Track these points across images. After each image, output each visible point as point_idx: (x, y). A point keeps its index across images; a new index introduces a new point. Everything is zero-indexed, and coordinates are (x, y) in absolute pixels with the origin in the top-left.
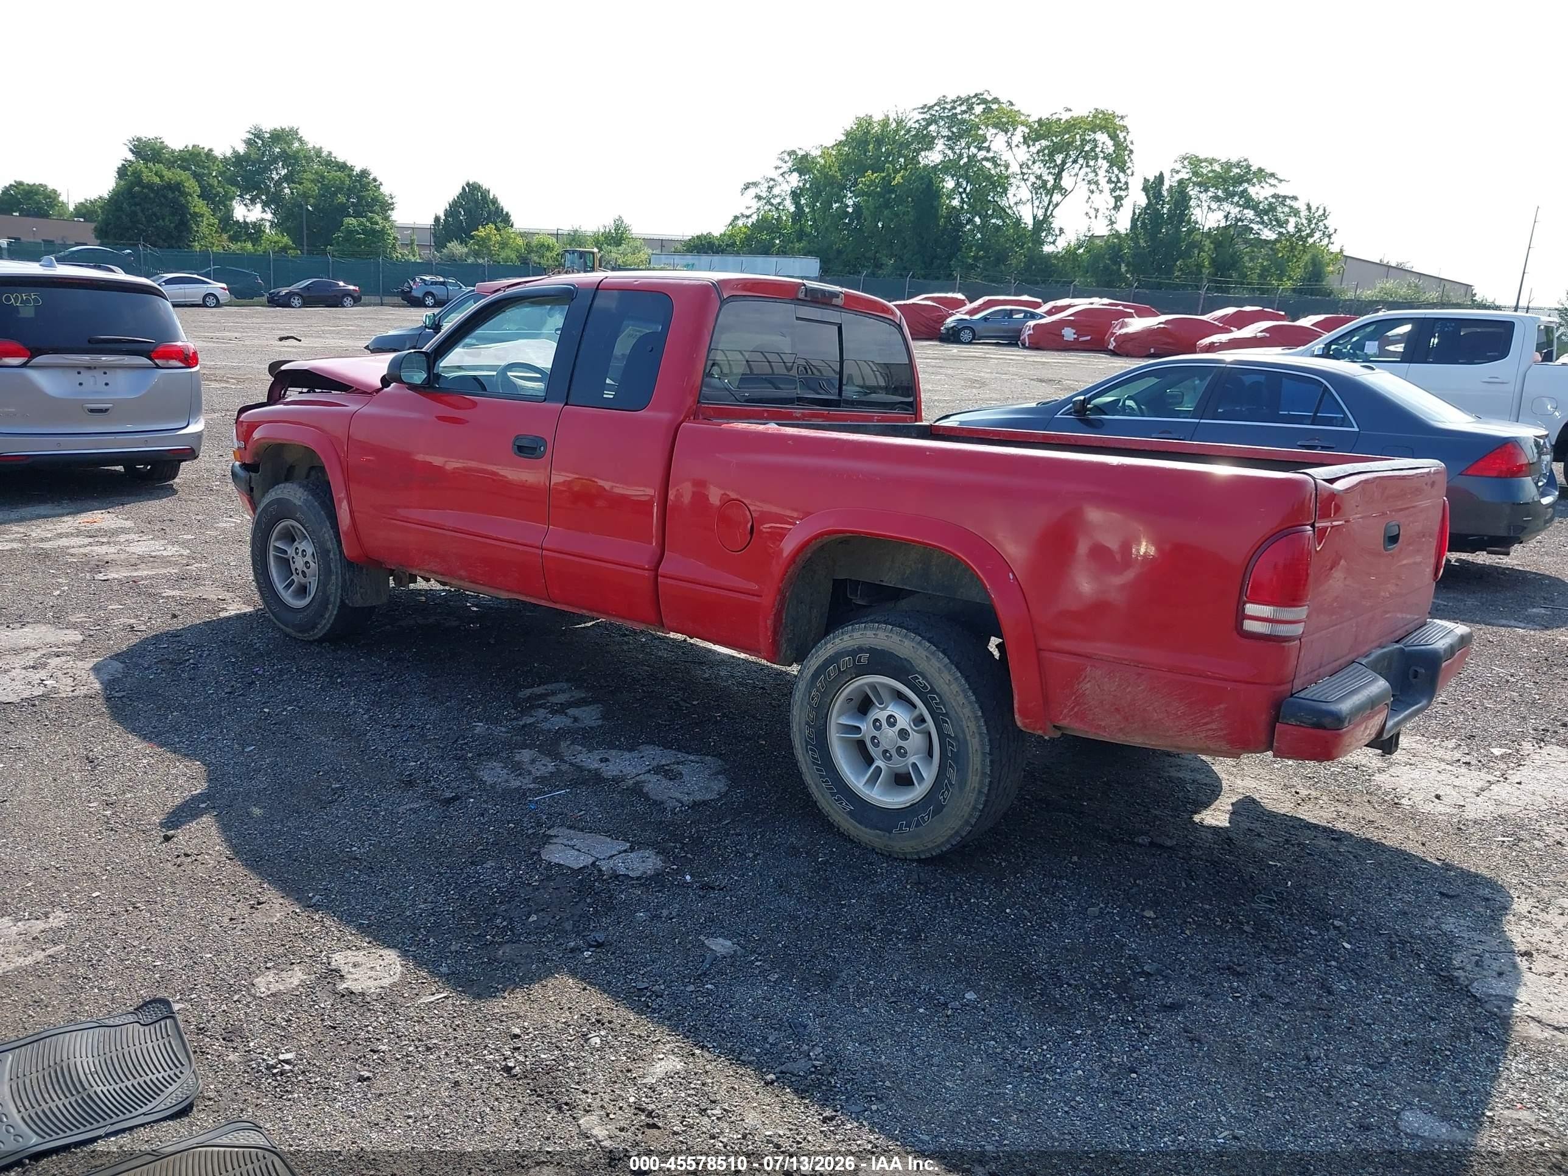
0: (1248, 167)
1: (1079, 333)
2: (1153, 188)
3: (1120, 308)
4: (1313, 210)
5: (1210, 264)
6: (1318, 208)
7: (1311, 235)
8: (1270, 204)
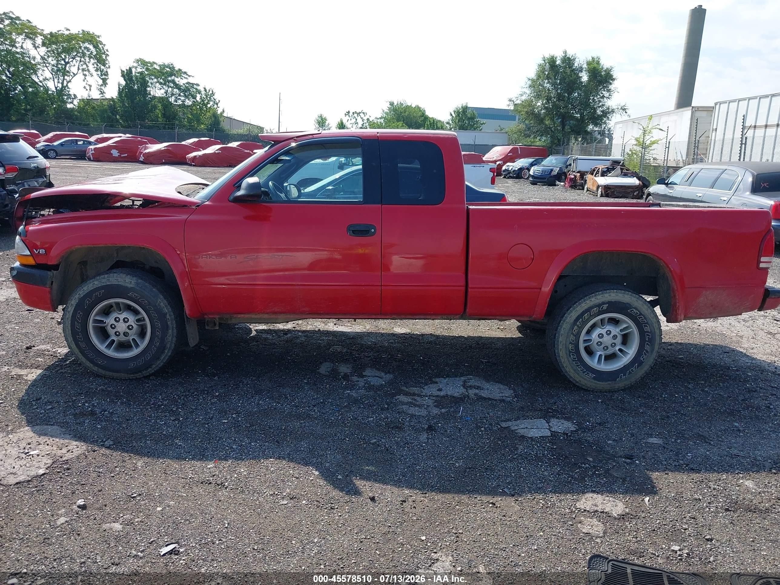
0: (174, 68)
1: (121, 152)
2: (127, 75)
3: (140, 139)
4: (208, 91)
5: (161, 116)
6: (209, 90)
7: (208, 103)
8: (187, 87)
